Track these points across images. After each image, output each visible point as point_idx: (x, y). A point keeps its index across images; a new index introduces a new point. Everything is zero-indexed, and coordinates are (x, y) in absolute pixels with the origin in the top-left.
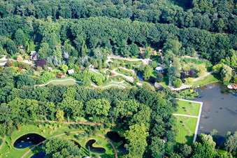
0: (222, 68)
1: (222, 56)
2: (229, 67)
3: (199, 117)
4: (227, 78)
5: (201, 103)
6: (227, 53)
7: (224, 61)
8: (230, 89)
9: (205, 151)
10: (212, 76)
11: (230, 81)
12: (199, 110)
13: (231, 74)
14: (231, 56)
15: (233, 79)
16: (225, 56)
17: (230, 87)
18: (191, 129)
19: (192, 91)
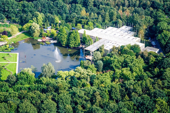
0: (31, 27)
1: (29, 17)
2: (36, 24)
3: (17, 63)
4: (37, 34)
5: (18, 54)
6: (33, 16)
7: (32, 21)
8: (40, 42)
9: (27, 78)
10: (24, 35)
11: (39, 36)
12: (16, 58)
13: (39, 30)
14: (36, 17)
15: (41, 34)
16: (32, 18)
17: (39, 40)
18: (12, 70)
19: (8, 46)
